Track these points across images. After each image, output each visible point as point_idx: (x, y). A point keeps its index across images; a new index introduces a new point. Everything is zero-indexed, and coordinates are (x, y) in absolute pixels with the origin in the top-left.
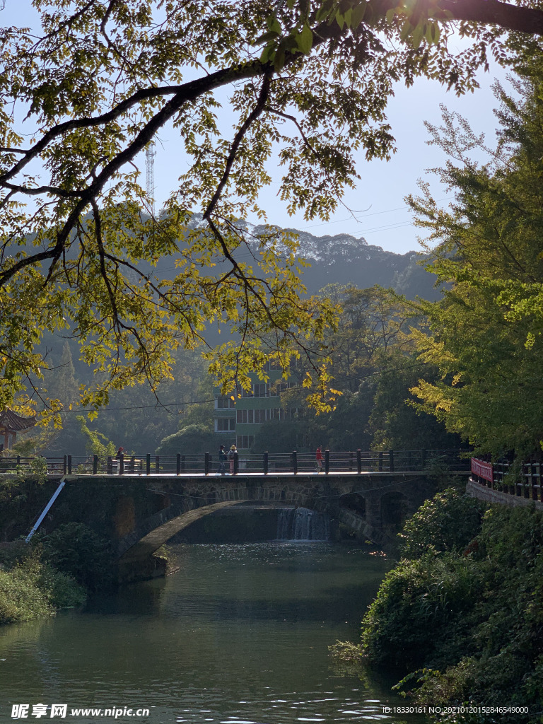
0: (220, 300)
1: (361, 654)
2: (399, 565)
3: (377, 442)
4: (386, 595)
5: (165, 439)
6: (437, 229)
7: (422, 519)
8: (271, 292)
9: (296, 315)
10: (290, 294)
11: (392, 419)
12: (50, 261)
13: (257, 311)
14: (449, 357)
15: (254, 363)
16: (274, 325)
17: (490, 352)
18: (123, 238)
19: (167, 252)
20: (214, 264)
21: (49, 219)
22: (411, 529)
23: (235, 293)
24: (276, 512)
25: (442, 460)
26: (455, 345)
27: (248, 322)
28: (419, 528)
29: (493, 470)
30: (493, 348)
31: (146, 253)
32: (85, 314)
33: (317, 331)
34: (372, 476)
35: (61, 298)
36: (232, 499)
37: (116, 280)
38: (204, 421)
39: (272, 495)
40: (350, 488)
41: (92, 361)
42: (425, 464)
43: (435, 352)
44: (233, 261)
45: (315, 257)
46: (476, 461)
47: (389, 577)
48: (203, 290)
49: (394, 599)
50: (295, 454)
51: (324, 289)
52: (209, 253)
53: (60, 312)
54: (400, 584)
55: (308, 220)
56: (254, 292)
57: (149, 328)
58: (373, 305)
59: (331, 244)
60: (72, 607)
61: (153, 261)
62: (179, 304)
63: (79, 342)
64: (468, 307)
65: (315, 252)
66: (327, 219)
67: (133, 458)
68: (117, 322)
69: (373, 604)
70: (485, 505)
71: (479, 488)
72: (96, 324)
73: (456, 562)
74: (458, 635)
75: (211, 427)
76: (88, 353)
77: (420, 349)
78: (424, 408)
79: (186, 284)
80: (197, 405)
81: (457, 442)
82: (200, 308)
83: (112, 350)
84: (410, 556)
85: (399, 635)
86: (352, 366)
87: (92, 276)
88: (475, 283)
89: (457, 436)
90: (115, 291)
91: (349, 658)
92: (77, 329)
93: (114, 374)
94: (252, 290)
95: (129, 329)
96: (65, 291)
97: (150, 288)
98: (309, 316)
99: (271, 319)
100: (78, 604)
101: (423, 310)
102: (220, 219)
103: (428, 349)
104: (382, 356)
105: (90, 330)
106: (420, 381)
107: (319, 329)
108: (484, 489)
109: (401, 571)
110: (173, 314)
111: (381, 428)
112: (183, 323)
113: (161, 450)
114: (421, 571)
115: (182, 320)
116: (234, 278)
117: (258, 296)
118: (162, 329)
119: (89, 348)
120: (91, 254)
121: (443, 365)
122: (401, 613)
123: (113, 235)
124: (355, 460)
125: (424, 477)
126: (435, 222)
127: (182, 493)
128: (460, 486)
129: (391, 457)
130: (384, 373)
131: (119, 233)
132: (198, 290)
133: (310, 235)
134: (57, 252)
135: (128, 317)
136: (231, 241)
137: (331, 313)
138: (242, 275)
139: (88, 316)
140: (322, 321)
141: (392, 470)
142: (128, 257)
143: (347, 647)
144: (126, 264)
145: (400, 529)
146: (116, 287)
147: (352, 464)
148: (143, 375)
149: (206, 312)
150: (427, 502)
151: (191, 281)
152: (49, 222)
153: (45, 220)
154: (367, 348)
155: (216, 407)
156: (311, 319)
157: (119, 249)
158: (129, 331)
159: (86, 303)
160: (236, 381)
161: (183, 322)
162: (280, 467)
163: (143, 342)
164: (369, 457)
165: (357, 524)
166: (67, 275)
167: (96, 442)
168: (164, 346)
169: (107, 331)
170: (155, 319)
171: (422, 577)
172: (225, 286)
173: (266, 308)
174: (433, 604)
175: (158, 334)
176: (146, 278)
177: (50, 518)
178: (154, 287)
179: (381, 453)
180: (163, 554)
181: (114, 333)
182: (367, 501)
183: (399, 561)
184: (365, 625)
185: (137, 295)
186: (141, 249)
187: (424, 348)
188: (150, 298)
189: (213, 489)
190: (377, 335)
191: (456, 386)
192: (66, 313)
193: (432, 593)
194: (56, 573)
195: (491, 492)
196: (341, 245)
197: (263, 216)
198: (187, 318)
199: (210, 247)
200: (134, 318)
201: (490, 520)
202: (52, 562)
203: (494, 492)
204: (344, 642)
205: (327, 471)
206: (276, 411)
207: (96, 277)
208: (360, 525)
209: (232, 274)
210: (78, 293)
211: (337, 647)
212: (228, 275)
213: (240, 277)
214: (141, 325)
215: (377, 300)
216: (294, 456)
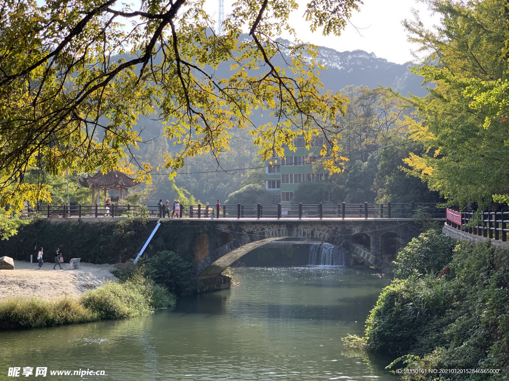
0: (262, 93)
1: (364, 344)
2: (393, 283)
3: (379, 197)
4: (383, 303)
5: (231, 194)
6: (424, 44)
7: (410, 252)
8: (298, 87)
9: (316, 104)
10: (312, 89)
11: (390, 181)
12: (141, 65)
13: (289, 101)
14: (431, 137)
15: (286, 138)
16: (300, 111)
17: (460, 132)
18: (193, 49)
19: (225, 59)
20: (258, 68)
21: (141, 36)
22: (402, 258)
23: (273, 88)
24: (308, 246)
25: (425, 210)
26: (436, 127)
27: (282, 109)
28: (408, 258)
29: (462, 217)
30: (462, 129)
31: (210, 59)
32: (167, 103)
33: (331, 116)
34: (375, 221)
35: (150, 92)
36: (276, 236)
37: (189, 79)
38: (259, 182)
39: (304, 233)
40: (360, 229)
41: (172, 137)
42: (413, 213)
43: (424, 135)
44: (271, 65)
45: (338, 66)
46: (450, 211)
47: (385, 291)
48: (250, 86)
49: (388, 306)
50: (321, 205)
51: (344, 89)
52: (254, 59)
53: (150, 102)
54: (393, 296)
55: (325, 35)
56: (286, 88)
57: (212, 113)
58: (379, 101)
59: (350, 57)
60: (165, 308)
61: (215, 66)
62: (234, 96)
63: (163, 123)
64: (446, 100)
65: (338, 63)
66: (339, 34)
67: (207, 207)
68: (189, 109)
69: (373, 310)
70: (456, 241)
71: (451, 230)
72: (175, 110)
73: (433, 282)
74: (434, 332)
75: (263, 186)
76: (169, 130)
77: (411, 132)
78: (414, 173)
79: (238, 82)
80: (254, 171)
81: (436, 197)
82: (249, 99)
83: (186, 129)
84: (399, 277)
85: (392, 331)
86: (363, 144)
87: (171, 76)
88: (447, 81)
89: (436, 193)
90: (188, 87)
91: (356, 347)
92: (162, 114)
93: (188, 145)
94: (284, 86)
95: (198, 114)
96: (153, 87)
97: (212, 84)
98: (326, 105)
99: (298, 107)
100: (169, 306)
101: (412, 103)
102: (262, 35)
103: (417, 131)
104: (383, 136)
105: (171, 114)
106: (411, 154)
107: (332, 114)
108: (455, 231)
109: (394, 287)
110: (229, 103)
111: (381, 187)
112: (236, 110)
113: (228, 202)
114: (408, 287)
115: (235, 107)
116: (272, 78)
117: (289, 90)
118: (221, 114)
119: (170, 127)
120: (171, 60)
121: (426, 142)
122: (393, 316)
123: (186, 46)
124: (363, 209)
125: (412, 222)
126: (423, 39)
127: (241, 232)
128: (438, 229)
129: (389, 208)
130: (385, 149)
131: (191, 45)
132: (247, 86)
133: (335, 51)
134: (145, 59)
135: (197, 106)
136: (269, 51)
137: (341, 103)
138: (278, 75)
139: (170, 105)
140: (334, 108)
141: (390, 217)
142: (197, 63)
143: (355, 339)
144: (196, 67)
145: (394, 258)
146: (188, 84)
147: (361, 212)
148: (208, 146)
149: (252, 102)
150: (414, 239)
151: (242, 80)
152: (141, 37)
153: (138, 36)
154: (374, 131)
155: (267, 172)
156: (327, 107)
157: (191, 56)
158: (198, 116)
159: (168, 96)
160: (273, 151)
161: (236, 109)
162: (311, 214)
163: (208, 123)
164: (374, 207)
165: (364, 254)
166: (154, 76)
167: (182, 195)
168: (223, 126)
169: (183, 115)
170: (216, 107)
171: (409, 292)
172: (265, 83)
173: (294, 99)
174: (416, 310)
175: (219, 117)
176: (209, 78)
177: (151, 247)
178: (215, 84)
179: (382, 205)
180: (229, 273)
181: (188, 117)
182: (371, 238)
183: (393, 280)
184: (368, 324)
185: (204, 90)
186: (206, 57)
187: (414, 130)
188: (213, 92)
189: (263, 229)
190: (381, 122)
191: (436, 158)
192: (154, 102)
193: (416, 302)
194: (155, 285)
195: (461, 233)
196: (357, 58)
197: (293, 33)
198: (239, 106)
199: (255, 55)
200: (202, 106)
201: (458, 252)
202: (152, 277)
203: (462, 233)
204: (353, 335)
205: (343, 217)
206: (309, 175)
207: (174, 77)
208: (366, 255)
209: (270, 75)
210: (162, 89)
211: (348, 338)
212: (267, 75)
213: (276, 77)
214: (207, 111)
215: (381, 97)
216: (320, 207)
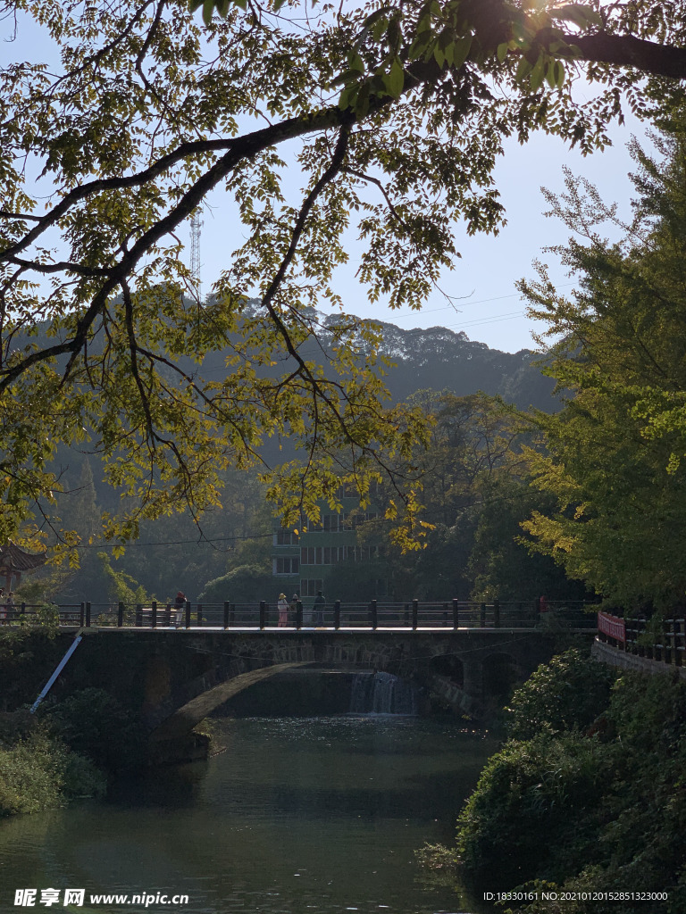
0: (282, 408)
1: (455, 861)
2: (505, 748)
3: (478, 590)
4: (488, 786)
5: (210, 583)
6: (557, 322)
7: (535, 690)
8: (347, 398)
9: (378, 428)
10: (370, 401)
11: (497, 561)
12: (67, 356)
13: (329, 422)
14: (571, 483)
15: (324, 487)
16: (349, 440)
17: (623, 477)
18: (160, 328)
19: (216, 346)
20: (275, 363)
21: (67, 304)
22: (521, 701)
23: (301, 399)
24: (350, 678)
25: (560, 614)
26: (578, 468)
27: (317, 436)
28: (531, 700)
29: (626, 627)
30: (626, 473)
31: (189, 347)
32: (111, 424)
33: (404, 448)
34: (471, 633)
35: (81, 403)
36: (293, 660)
37: (151, 382)
38: (259, 560)
39: (344, 656)
40: (444, 647)
41: (119, 483)
42: (539, 619)
43: (552, 477)
44: (299, 359)
45: (402, 355)
46: (604, 615)
47: (492, 762)
48: (261, 395)
49: (499, 791)
50: (375, 603)
51: (413, 396)
52: (269, 349)
53: (80, 421)
54: (506, 772)
55: (394, 308)
56: (325, 398)
57: (192, 442)
58: (475, 417)
59: (422, 338)
60: (88, 796)
61: (198, 358)
62: (230, 412)
63: (103, 459)
64: (595, 420)
65: (402, 349)
66: (418, 307)
67: (169, 607)
68: (151, 433)
69: (471, 797)
70: (616, 671)
71: (607, 650)
72: (125, 436)
73: (578, 744)
74: (580, 838)
75: (268, 568)
76: (113, 472)
77: (534, 473)
78: (540, 548)
79: (238, 387)
80: (251, 541)
81: (580, 592)
82: (257, 417)
83: (144, 470)
84: (516, 736)
85: (505, 837)
86: (447, 494)
87: (120, 375)
88: (604, 390)
89: (580, 584)
90: (149, 395)
91: (440, 866)
92: (100, 443)
93: (147, 499)
94: (322, 395)
95: (167, 443)
97: (194, 391)
98: (394, 429)
99: (346, 432)
100: (95, 793)
101: (537, 423)
102: (283, 306)
103: (545, 473)
104: (486, 481)
105: (117, 444)
106: (533, 513)
107: (406, 445)
108: (614, 652)
109: (508, 754)
110: (222, 425)
111: (483, 572)
112: (234, 437)
113: (204, 596)
114: (533, 754)
115: (233, 432)
116: (300, 381)
117: (330, 403)
118: (208, 443)
119: (115, 466)
120: (120, 348)
121: (563, 494)
122: (507, 808)
123: (147, 324)
124: (450, 612)
125: (537, 636)
126: (554, 313)
127: (230, 652)
128: (584, 648)
129: (497, 609)
130: (488, 503)
131: (156, 322)
132: (254, 395)
133: (396, 327)
134: (77, 345)
135: (165, 428)
136: (296, 334)
137: (422, 426)
138: (311, 377)
139: (115, 426)
140: (410, 435)
141: (497, 625)
142: (166, 353)
143: (438, 852)
144: (164, 360)
145: (507, 702)
146: (150, 390)
147: (446, 617)
148: (184, 501)
149: (263, 424)
150: (542, 666)
151: (245, 384)
152: (68, 308)
153: (63, 305)
154: (467, 471)
155: (275, 543)
156: (396, 433)
157: (155, 341)
158: (166, 446)
159: (112, 411)
160: (301, 510)
161: (235, 434)
162: (355, 620)
163: (183, 459)
164: (469, 608)
165: (452, 694)
166: (89, 374)
167: (122, 586)
168: (210, 465)
169: (138, 445)
170: (199, 431)
171: (535, 763)
172: (288, 390)
173: (339, 418)
174: (549, 798)
175: (203, 450)
176: (188, 379)
177: (61, 681)
178: (198, 390)
179: (483, 605)
180: (205, 730)
181: (147, 448)
182: (465, 665)
183: (505, 742)
184: (461, 823)
185: (177, 401)
186: (182, 342)
187: (540, 471)
188: (194, 404)
189: (271, 647)
190: (480, 455)
191: (579, 521)
192: (86, 421)
193: (548, 783)
194: (69, 753)
195: (623, 656)
196: (436, 340)
197: (338, 302)
198: (239, 430)
199: (271, 340)
200: (173, 429)
201: (622, 691)
202: (64, 739)
203: (627, 656)
204: (435, 845)
205: (415, 626)
206: (350, 549)
207: (125, 377)
208: (456, 696)
209: (298, 376)
210: (102, 397)
211: (425, 851)
212: (292, 377)
213: (307, 380)
214: (182, 438)
215: (480, 411)
216: (373, 607)
